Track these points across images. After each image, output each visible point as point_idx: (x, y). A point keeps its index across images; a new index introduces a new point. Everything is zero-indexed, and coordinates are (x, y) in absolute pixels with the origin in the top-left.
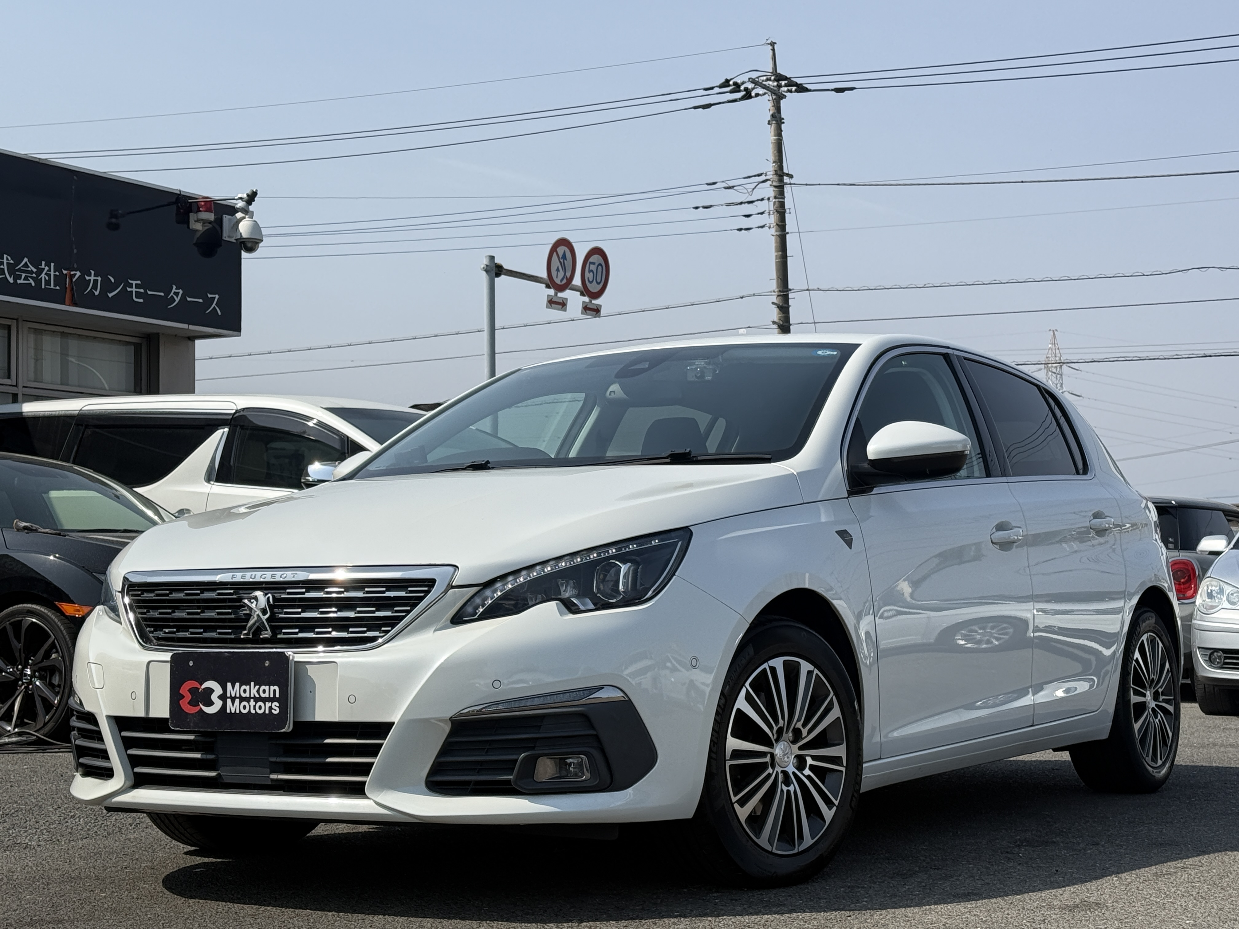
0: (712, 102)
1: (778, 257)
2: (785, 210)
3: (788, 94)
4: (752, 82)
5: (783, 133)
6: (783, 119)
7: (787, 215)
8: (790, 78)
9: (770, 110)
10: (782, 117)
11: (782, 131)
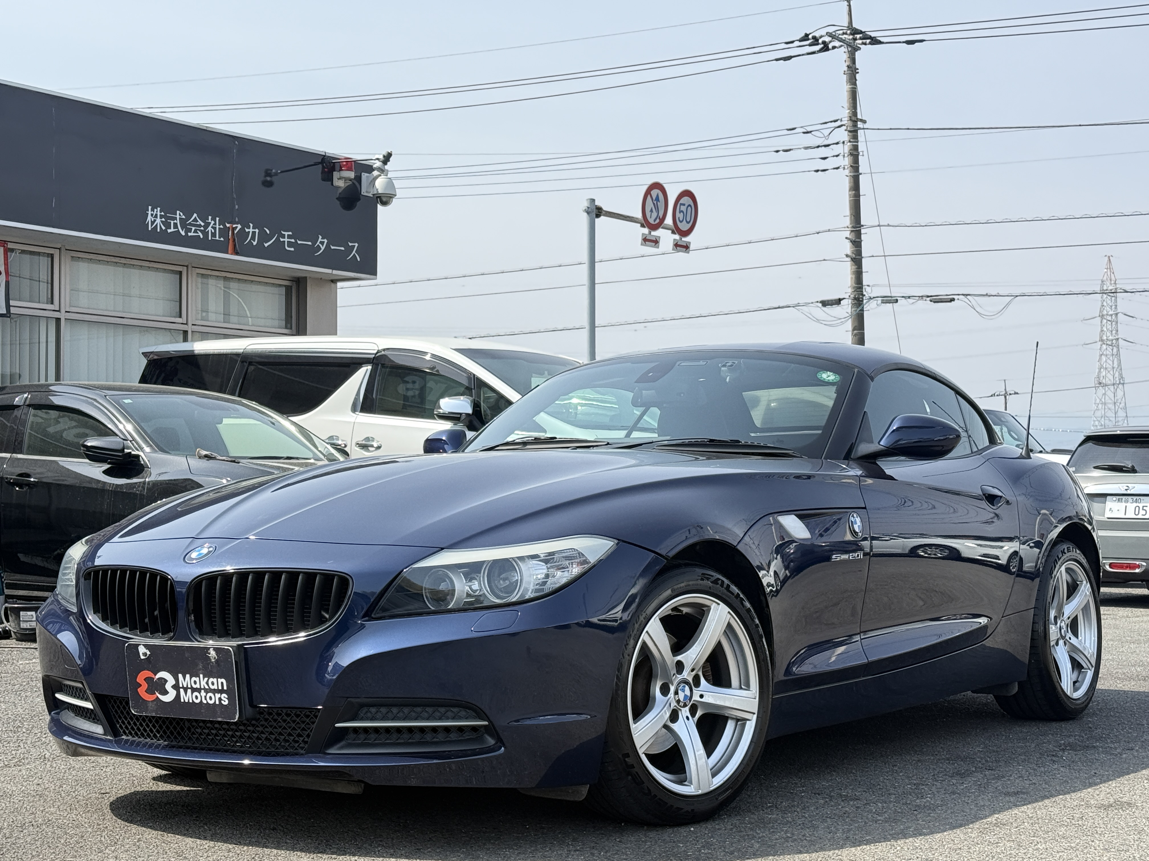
0: (792, 55)
1: (851, 196)
2: (859, 152)
3: (862, 47)
4: (829, 36)
5: (857, 82)
6: (858, 69)
7: (860, 158)
8: (865, 32)
9: (845, 61)
10: (857, 67)
11: (856, 80)
